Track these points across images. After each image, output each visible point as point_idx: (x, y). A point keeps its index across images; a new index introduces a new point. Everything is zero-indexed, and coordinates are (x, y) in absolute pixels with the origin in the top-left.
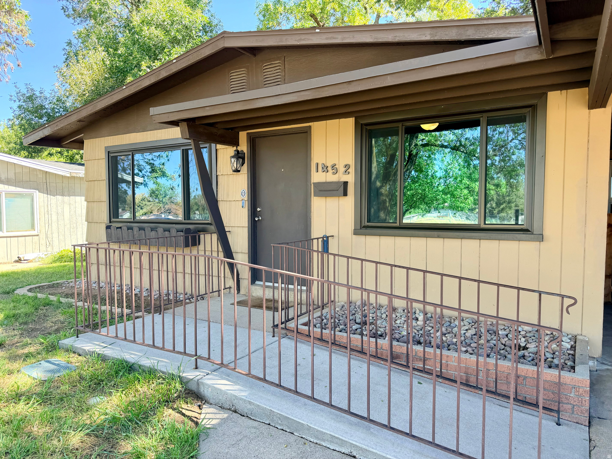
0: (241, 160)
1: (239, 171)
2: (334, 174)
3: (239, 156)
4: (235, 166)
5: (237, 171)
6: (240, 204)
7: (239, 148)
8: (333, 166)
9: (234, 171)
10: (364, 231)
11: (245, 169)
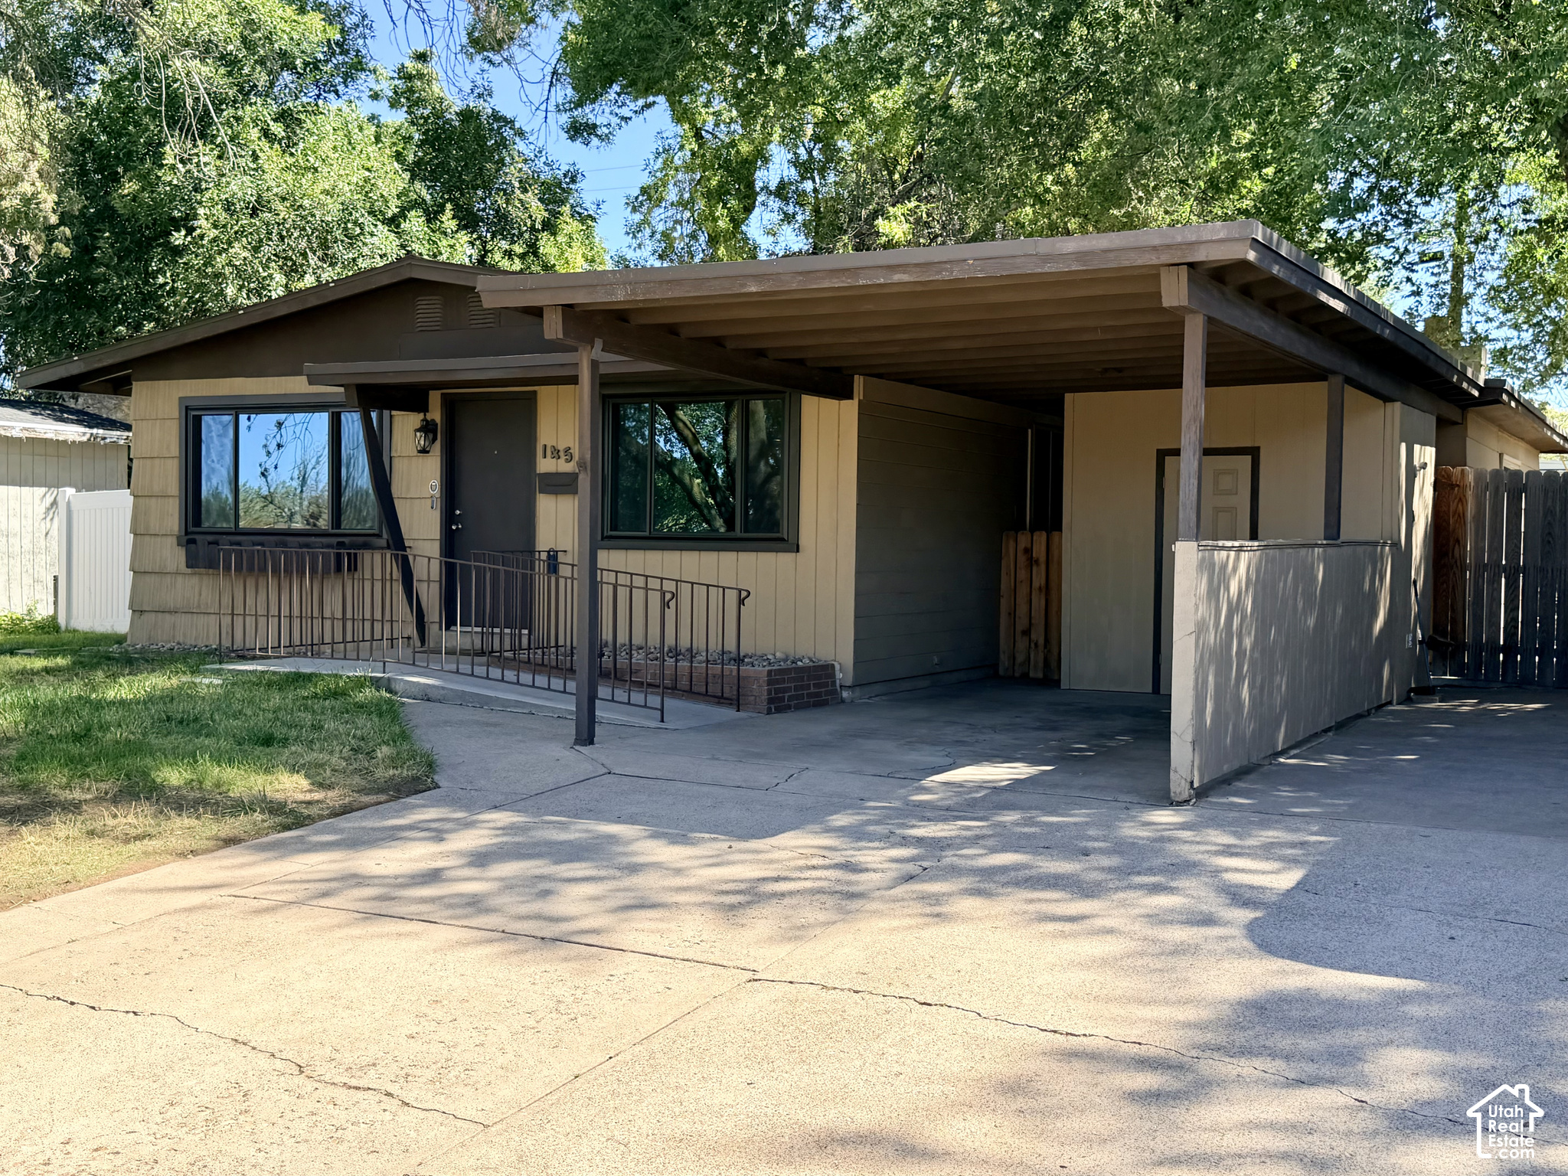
0: (431, 436)
1: (428, 452)
2: (567, 461)
3: (428, 428)
4: (422, 443)
5: (424, 451)
6: (429, 502)
7: (429, 417)
8: (567, 450)
9: (420, 452)
10: (606, 543)
11: (437, 448)
